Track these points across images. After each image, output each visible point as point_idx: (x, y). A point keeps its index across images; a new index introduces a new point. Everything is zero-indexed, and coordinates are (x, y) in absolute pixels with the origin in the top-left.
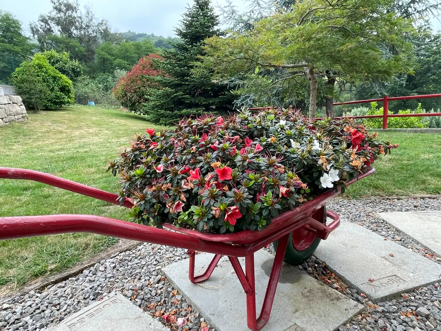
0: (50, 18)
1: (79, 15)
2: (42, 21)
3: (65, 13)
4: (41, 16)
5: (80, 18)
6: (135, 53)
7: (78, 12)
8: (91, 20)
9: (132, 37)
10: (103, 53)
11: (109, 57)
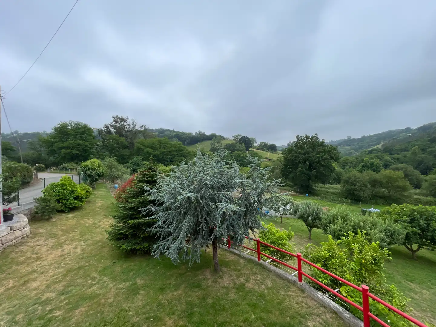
0: (111, 126)
1: (128, 124)
2: (106, 127)
3: (120, 123)
4: (105, 125)
5: (129, 125)
6: (158, 145)
7: (128, 122)
8: (135, 126)
9: (162, 132)
10: (139, 145)
11: (142, 147)
